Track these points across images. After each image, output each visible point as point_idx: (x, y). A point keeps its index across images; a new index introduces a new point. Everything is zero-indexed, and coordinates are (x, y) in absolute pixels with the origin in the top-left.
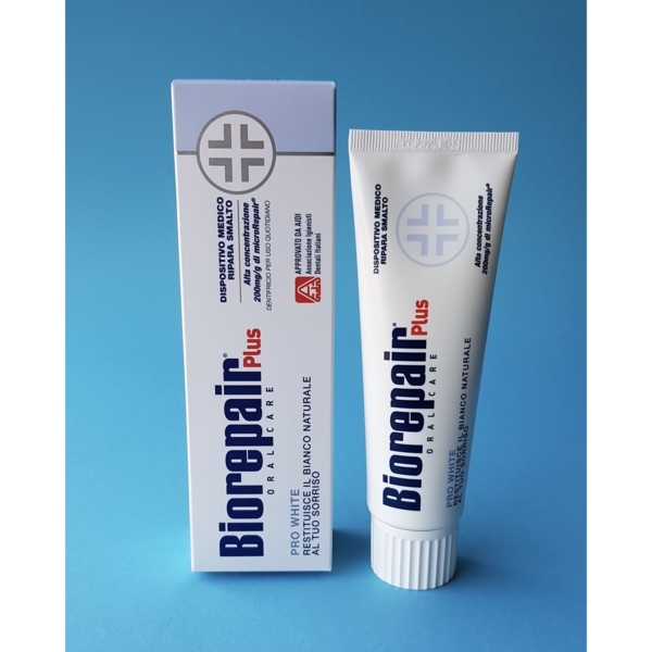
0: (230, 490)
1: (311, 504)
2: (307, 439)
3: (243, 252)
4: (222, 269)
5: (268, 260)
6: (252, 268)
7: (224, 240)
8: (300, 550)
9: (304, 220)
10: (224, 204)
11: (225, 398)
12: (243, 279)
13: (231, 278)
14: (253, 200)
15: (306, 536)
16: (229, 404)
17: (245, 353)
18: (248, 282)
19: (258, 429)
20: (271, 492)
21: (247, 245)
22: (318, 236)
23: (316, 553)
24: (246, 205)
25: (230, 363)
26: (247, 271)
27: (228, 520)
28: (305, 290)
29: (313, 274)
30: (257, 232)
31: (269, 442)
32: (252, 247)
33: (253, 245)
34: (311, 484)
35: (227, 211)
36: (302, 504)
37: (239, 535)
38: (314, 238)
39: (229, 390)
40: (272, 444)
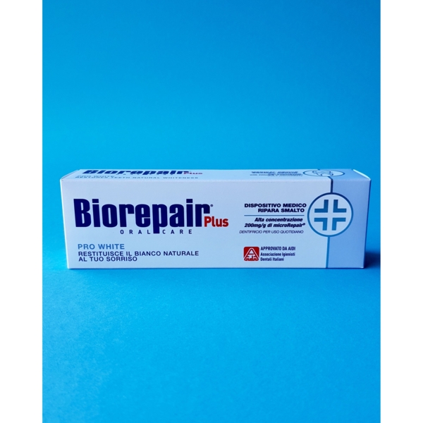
0: (122, 207)
1: (114, 256)
2: (158, 253)
3: (275, 218)
4: (264, 205)
5: (269, 231)
6: (265, 222)
7: (282, 207)
8: (82, 250)
9: (292, 252)
10: (302, 207)
11: (185, 205)
12: (258, 217)
13: (259, 210)
14: (304, 224)
15: (92, 254)
16: (180, 207)
17: (213, 217)
18: (257, 220)
19: (164, 224)
20: (122, 232)
21: (279, 220)
22: (282, 259)
23: (81, 259)
24: (301, 220)
25: (207, 209)
26: (263, 220)
27: (101, 205)
28: (252, 252)
29: (260, 257)
30: (286, 226)
31: (156, 231)
32: (277, 223)
33: (279, 223)
34: (128, 256)
35: (298, 209)
36: (114, 251)
37: (91, 212)
38: (281, 257)
39: (190, 208)
40: (154, 232)
